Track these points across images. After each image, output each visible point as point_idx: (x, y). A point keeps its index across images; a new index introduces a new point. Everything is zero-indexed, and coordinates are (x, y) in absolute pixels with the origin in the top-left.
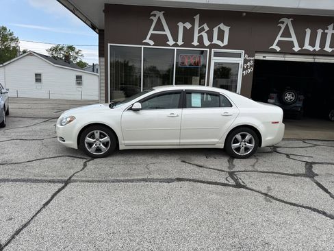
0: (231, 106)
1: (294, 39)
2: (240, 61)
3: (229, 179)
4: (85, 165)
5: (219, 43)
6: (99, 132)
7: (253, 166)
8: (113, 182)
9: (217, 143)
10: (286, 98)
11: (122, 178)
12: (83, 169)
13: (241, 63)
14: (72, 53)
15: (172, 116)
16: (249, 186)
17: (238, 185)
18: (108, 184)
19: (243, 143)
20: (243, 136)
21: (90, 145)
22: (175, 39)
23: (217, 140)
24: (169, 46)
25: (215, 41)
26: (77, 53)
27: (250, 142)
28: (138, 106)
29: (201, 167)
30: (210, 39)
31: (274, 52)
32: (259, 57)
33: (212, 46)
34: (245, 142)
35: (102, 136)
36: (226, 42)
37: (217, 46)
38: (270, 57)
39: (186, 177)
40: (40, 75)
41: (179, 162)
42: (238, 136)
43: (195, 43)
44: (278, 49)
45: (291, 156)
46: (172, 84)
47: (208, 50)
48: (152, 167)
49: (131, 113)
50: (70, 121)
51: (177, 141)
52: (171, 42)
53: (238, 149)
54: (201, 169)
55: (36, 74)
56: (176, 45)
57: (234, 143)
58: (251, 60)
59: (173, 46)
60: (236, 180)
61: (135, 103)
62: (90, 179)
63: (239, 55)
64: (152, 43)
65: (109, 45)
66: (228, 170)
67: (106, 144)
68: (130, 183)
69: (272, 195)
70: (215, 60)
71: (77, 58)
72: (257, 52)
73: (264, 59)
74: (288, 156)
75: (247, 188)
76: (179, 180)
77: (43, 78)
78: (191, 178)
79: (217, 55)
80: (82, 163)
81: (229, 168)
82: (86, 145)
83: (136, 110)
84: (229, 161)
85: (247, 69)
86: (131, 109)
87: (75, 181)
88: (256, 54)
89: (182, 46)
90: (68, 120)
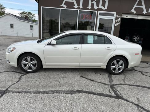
0: (112, 43)
1: (144, 7)
2: (114, 18)
3: (111, 91)
4: (20, 79)
5: (103, 8)
6: (30, 57)
7: (124, 80)
8: (35, 93)
9: (102, 65)
10: (134, 39)
11: (41, 90)
12: (18, 81)
13: (114, 19)
14: (30, 15)
15: (75, 49)
16: (125, 97)
17: (118, 97)
18: (31, 95)
19: (117, 66)
20: (118, 62)
21: (25, 65)
22: (79, 5)
23: (102, 64)
24: (75, 8)
25: (101, 7)
26: (33, 15)
27: (121, 65)
28: (54, 42)
29: (92, 81)
30: (98, 5)
31: (132, 14)
32: (124, 16)
33: (99, 9)
34: (118, 65)
35: (32, 60)
36: (106, 7)
37: (101, 10)
38: (130, 17)
39: (84, 89)
40: (13, 24)
41: (79, 77)
42: (115, 62)
43: (89, 7)
44: (135, 12)
45: (144, 73)
46: (76, 30)
47: (96, 11)
48: (62, 81)
49: (50, 46)
50: (12, 51)
51: (78, 64)
52: (76, 6)
53: (114, 69)
54: (93, 82)
55: (11, 24)
56: (78, 8)
57: (112, 66)
58: (119, 18)
59: (77, 9)
60: (115, 92)
61: (53, 40)
62: (20, 90)
63: (113, 15)
64: (65, 6)
65: (42, 7)
66: (109, 84)
67: (34, 65)
68: (46, 95)
69: (142, 106)
70: (100, 17)
71: (32, 18)
72: (123, 13)
73: (127, 17)
74: (142, 73)
75: (124, 99)
76: (79, 92)
77: (14, 26)
78: (87, 90)
79: (101, 14)
80: (19, 77)
81: (110, 82)
82: (23, 65)
83: (53, 45)
84: (109, 77)
85: (117, 22)
86: (50, 44)
87: (10, 92)
88: (122, 15)
89: (82, 9)
90: (11, 49)
